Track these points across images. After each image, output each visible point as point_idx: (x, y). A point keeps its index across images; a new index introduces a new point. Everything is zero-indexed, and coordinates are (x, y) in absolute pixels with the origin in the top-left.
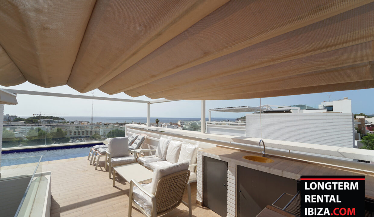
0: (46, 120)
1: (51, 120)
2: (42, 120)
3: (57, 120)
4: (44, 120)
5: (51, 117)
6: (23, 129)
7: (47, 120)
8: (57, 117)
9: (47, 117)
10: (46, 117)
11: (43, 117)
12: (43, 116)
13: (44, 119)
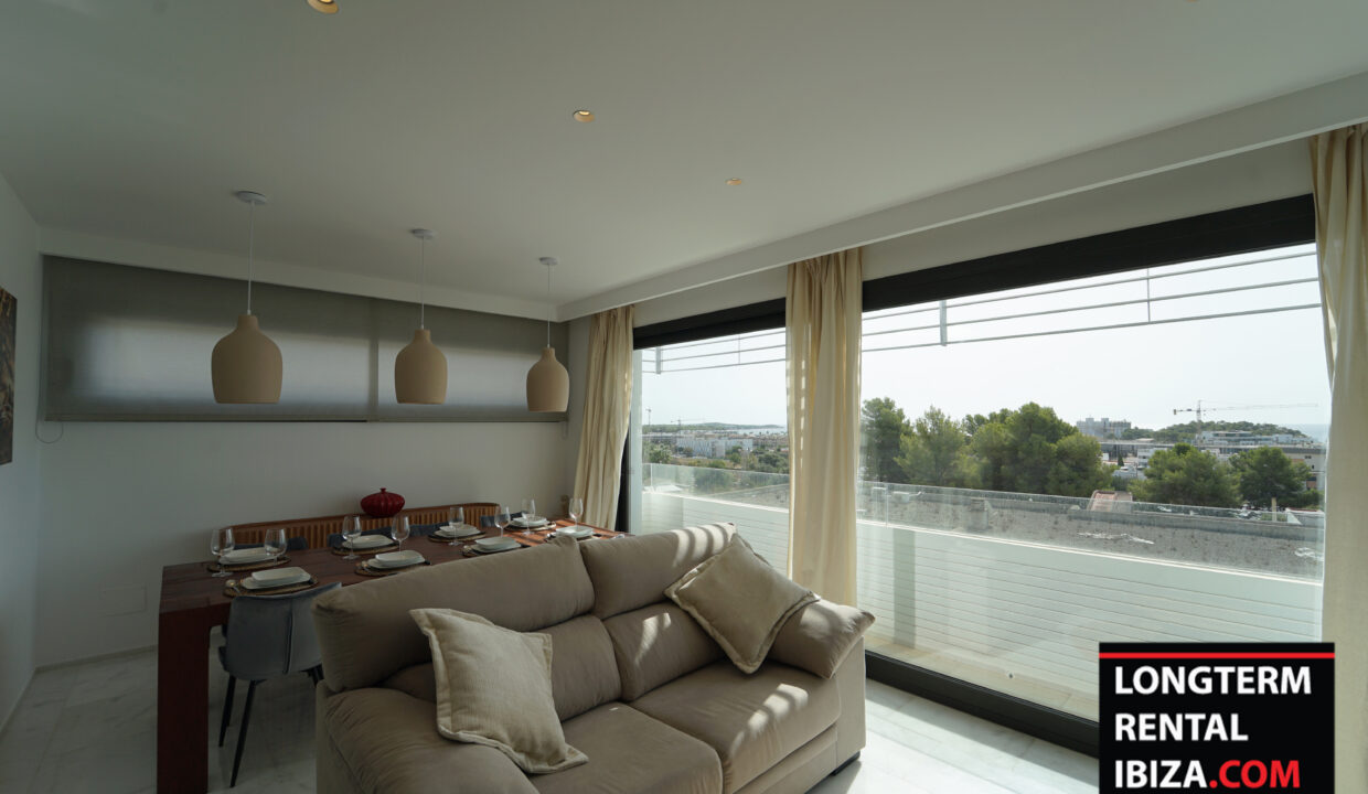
0: (1222, 435)
1: (1241, 435)
2: (1208, 434)
3: (1268, 434)
4: (1217, 435)
5: (1245, 426)
6: (1144, 458)
7: (1227, 435)
8: (1267, 425)
9: (1229, 424)
10: (1225, 426)
11: (1210, 426)
12: (1212, 422)
13: (1214, 430)
